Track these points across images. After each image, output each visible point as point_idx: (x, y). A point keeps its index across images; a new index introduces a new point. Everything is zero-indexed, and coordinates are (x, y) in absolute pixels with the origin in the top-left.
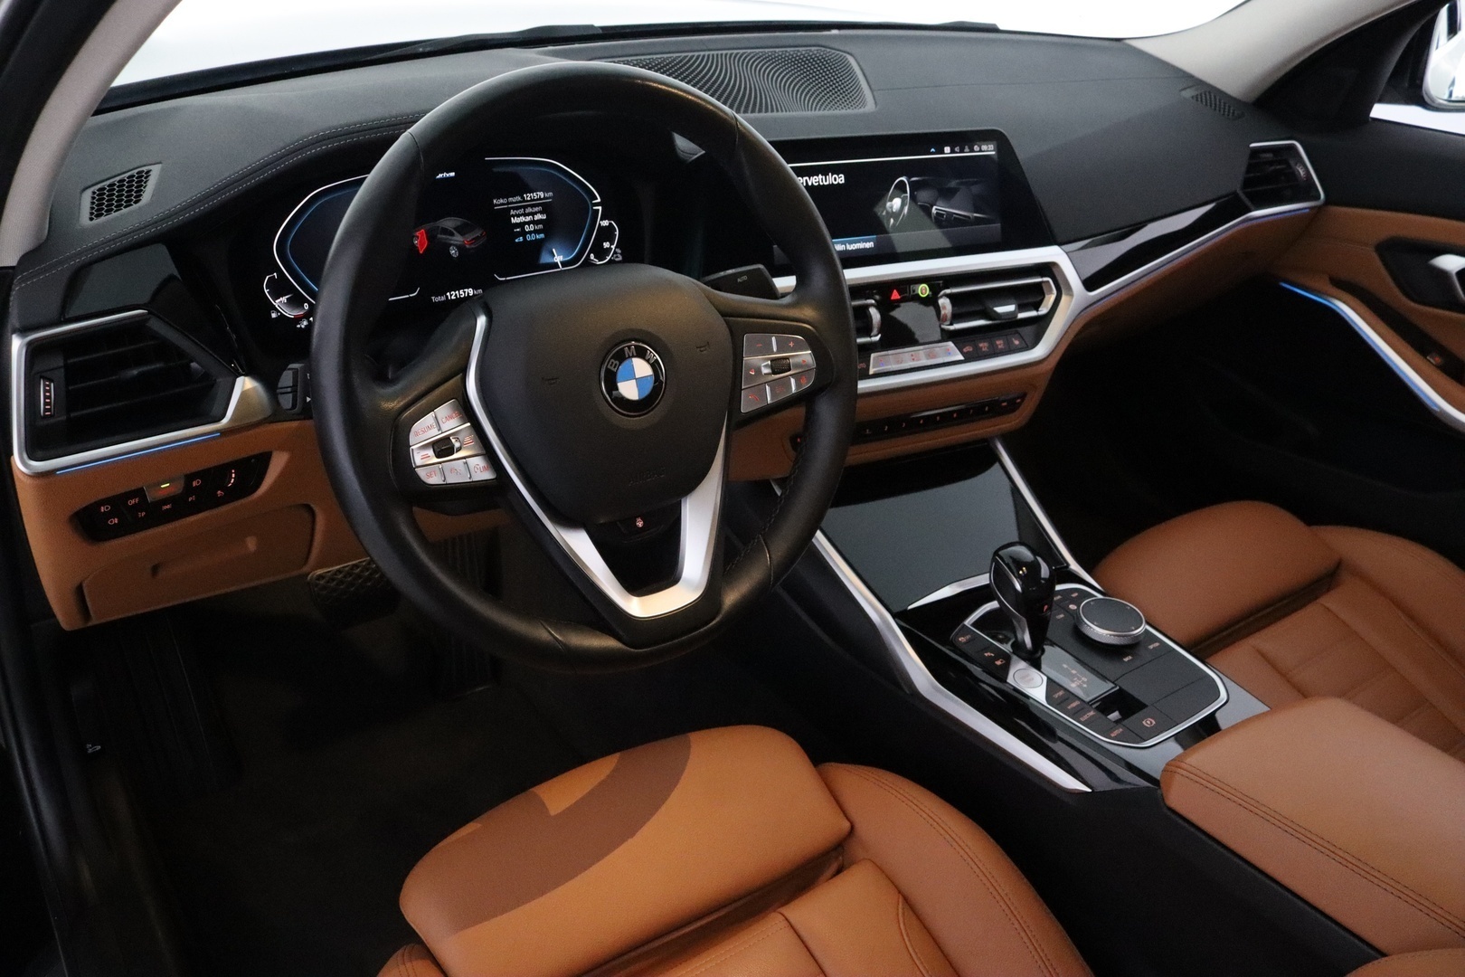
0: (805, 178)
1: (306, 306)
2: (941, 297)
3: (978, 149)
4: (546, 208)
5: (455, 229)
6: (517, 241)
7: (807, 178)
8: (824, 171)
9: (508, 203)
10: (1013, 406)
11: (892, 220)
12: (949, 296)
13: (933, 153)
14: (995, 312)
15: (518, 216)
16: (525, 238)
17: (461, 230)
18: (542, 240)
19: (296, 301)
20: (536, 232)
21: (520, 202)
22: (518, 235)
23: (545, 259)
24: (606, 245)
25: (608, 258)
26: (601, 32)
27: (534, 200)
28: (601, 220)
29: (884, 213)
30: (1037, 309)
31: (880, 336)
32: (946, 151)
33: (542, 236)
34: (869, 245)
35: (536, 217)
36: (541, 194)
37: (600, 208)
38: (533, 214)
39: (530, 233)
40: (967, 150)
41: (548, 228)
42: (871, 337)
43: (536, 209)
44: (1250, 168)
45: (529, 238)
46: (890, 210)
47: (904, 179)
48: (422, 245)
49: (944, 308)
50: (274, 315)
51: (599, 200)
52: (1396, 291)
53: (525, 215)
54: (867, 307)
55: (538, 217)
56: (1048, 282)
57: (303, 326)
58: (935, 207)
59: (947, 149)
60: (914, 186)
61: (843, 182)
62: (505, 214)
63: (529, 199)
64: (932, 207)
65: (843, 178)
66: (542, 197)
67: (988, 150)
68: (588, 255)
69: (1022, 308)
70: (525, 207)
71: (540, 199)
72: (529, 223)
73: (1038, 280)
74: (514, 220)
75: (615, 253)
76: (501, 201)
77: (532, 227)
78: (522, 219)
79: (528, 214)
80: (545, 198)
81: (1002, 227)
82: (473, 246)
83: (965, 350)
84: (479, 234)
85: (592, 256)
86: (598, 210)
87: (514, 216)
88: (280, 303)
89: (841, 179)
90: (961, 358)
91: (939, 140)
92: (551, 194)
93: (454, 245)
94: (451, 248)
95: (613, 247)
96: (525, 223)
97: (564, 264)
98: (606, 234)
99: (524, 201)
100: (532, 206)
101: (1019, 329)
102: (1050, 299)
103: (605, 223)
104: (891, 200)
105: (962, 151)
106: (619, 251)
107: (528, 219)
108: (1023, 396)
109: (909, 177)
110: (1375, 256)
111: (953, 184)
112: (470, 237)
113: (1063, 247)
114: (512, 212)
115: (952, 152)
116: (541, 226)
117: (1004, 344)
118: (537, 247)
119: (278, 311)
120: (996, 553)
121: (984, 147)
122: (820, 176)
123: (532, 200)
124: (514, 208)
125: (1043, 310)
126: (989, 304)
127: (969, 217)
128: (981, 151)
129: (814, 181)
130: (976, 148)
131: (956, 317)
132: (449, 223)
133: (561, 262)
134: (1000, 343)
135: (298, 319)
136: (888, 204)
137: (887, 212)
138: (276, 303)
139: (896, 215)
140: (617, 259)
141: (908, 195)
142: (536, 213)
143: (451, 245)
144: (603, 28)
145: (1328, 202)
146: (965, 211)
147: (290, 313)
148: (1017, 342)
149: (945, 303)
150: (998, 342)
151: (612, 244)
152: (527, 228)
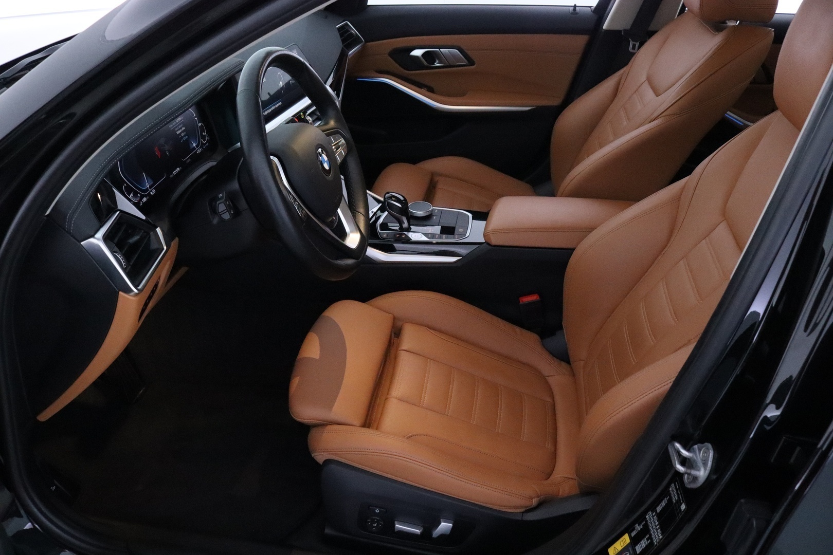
4: (183, 124)
5: (164, 143)
9: (174, 126)
18: (187, 138)
23: (191, 146)
24: (204, 134)
25: (206, 140)
28: (198, 124)
33: (187, 137)
34: (280, 103)
37: (196, 119)
39: (184, 136)
43: (181, 126)
44: (341, 35)
45: (184, 139)
48: (158, 153)
49: (309, 120)
51: (195, 115)
52: (402, 69)
66: (181, 119)
74: (178, 133)
75: (207, 137)
79: (180, 129)
82: (171, 149)
84: (171, 143)
85: (202, 141)
92: (182, 117)
94: (166, 152)
96: (181, 133)
98: (202, 129)
103: (200, 125)
107: (181, 131)
110: (390, 58)
112: (169, 145)
116: (185, 133)
118: (188, 142)
123: (179, 122)
124: (176, 128)
132: (162, 141)
133: (196, 146)
138: (130, 197)
143: (166, 150)
145: (366, 42)
149: (309, 118)
152: (182, 135)
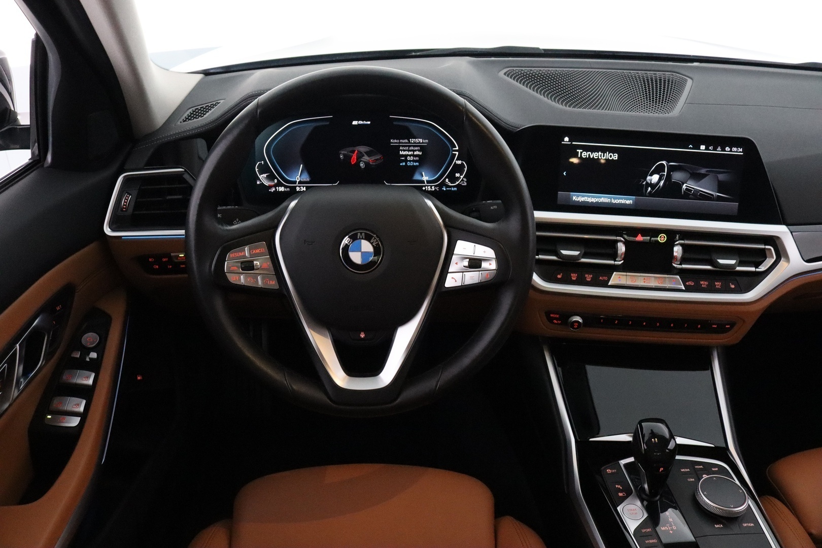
0: (588, 153)
1: (276, 181)
2: (676, 245)
3: (729, 150)
4: (422, 148)
5: (365, 152)
6: (401, 164)
7: (590, 153)
8: (604, 150)
9: (400, 143)
10: (722, 329)
11: (649, 189)
12: (682, 245)
13: (690, 148)
14: (718, 263)
15: (404, 151)
16: (406, 163)
17: (369, 154)
18: (417, 166)
19: (271, 177)
20: (414, 161)
21: (407, 143)
22: (403, 161)
23: (417, 177)
24: (457, 175)
25: (457, 183)
26: (543, 52)
27: (416, 143)
28: (457, 160)
29: (644, 183)
30: (757, 267)
31: (623, 261)
32: (701, 148)
33: (417, 164)
34: (629, 202)
35: (415, 153)
36: (421, 140)
37: (457, 153)
38: (414, 151)
39: (410, 161)
40: (719, 149)
41: (422, 160)
42: (615, 261)
43: (416, 148)
45: (409, 164)
46: (649, 182)
47: (664, 162)
50: (258, 183)
51: (457, 148)
53: (409, 151)
54: (617, 241)
55: (416, 153)
56: (770, 249)
57: (272, 191)
58: (685, 185)
59: (703, 147)
60: (671, 169)
61: (616, 158)
62: (397, 149)
63: (413, 142)
64: (683, 184)
65: (617, 156)
66: (421, 142)
67: (738, 151)
68: (445, 179)
69: (741, 264)
70: (409, 146)
71: (420, 143)
72: (410, 156)
73: (762, 247)
74: (401, 153)
75: (462, 180)
76: (396, 141)
77: (412, 158)
78: (406, 153)
79: (411, 151)
80: (423, 143)
81: (739, 206)
82: (374, 164)
83: (687, 283)
84: (378, 157)
85: (447, 180)
86: (456, 154)
87: (402, 150)
88: (263, 178)
89: (615, 157)
90: (683, 288)
91: (697, 140)
92: (427, 141)
93: (363, 161)
94: (361, 163)
95: (462, 177)
96: (408, 155)
97: (428, 182)
98: (459, 168)
99: (409, 143)
100: (414, 146)
101: (736, 278)
102: (769, 262)
103: (459, 162)
104: (651, 175)
105: (715, 149)
106: (465, 180)
107: (410, 153)
108: (733, 325)
109: (668, 162)
111: (703, 171)
112: (373, 158)
113: (789, 227)
114: (401, 148)
115: (707, 149)
116: (417, 158)
117: (721, 286)
118: (413, 169)
119: (261, 181)
120: (640, 423)
121: (734, 149)
122: (600, 153)
124: (402, 146)
125: (762, 268)
126: (714, 256)
127: (712, 195)
128: (731, 151)
129: (595, 155)
131: (684, 260)
132: (363, 149)
133: (427, 181)
134: (718, 284)
135: (270, 187)
136: (649, 178)
137: (647, 183)
138: (261, 177)
139: (653, 186)
140: (463, 184)
141: (665, 174)
142: (416, 151)
143: (361, 161)
144: (545, 50)
146: (709, 190)
147: (267, 183)
148: (733, 286)
149: (677, 251)
150: (716, 284)
151: (461, 175)
152: (409, 158)
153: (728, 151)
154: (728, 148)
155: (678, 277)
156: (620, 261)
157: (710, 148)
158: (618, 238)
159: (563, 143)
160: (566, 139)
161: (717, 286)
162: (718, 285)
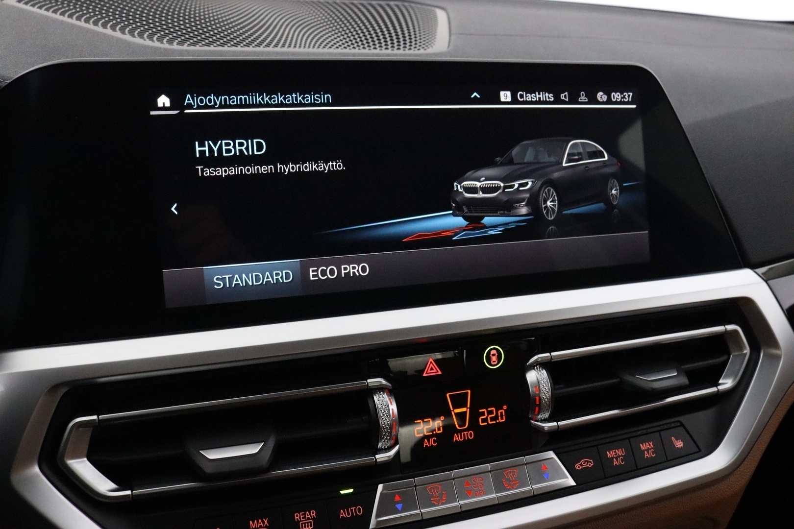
2: (532, 367)
3: (605, 98)
12: (544, 365)
13: (476, 101)
30: (714, 382)
31: (395, 449)
32: (503, 99)
40: (583, 98)
42: (375, 452)
49: (538, 388)
54: (371, 392)
56: (735, 332)
67: (624, 100)
73: (719, 329)
81: (651, 236)
83: (578, 467)
90: (571, 482)
101: (682, 419)
102: (738, 363)
105: (574, 100)
113: (759, 269)
115: (515, 101)
117: (655, 449)
121: (616, 96)
125: (726, 383)
128: (609, 102)
130: (601, 96)
134: (647, 447)
148: (679, 444)
149: (538, 379)
150: (643, 447)
153: (603, 103)
154: (601, 93)
155: (551, 454)
156: (390, 448)
157: (562, 96)
158: (372, 381)
159: (152, 113)
160: (163, 100)
161: (647, 455)
162: (648, 450)
